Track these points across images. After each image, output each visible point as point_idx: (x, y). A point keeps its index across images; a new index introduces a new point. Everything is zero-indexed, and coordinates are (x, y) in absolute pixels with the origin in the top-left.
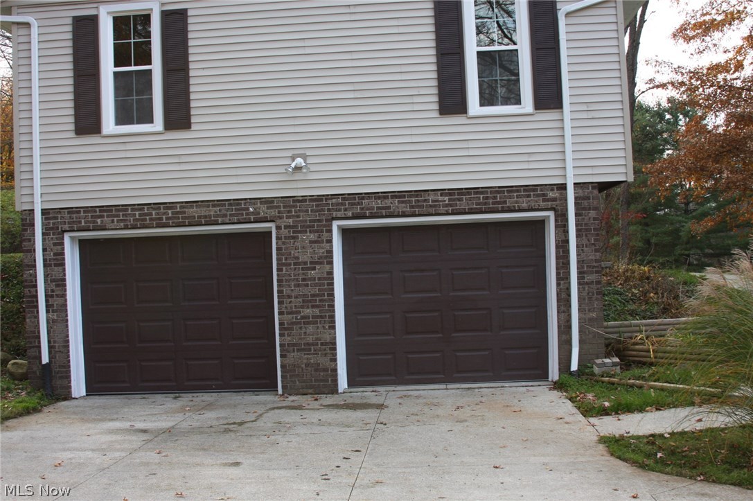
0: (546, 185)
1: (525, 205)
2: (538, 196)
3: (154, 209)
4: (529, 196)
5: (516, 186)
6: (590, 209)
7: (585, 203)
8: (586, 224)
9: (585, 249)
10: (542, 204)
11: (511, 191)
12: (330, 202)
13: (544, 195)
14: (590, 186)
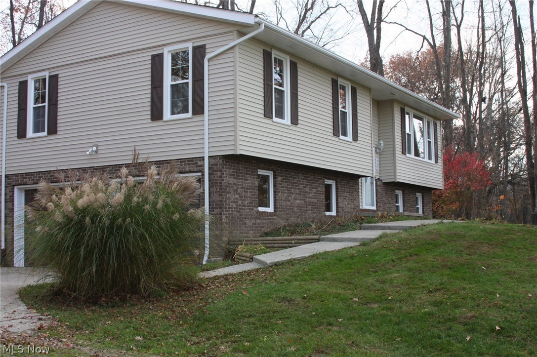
0: (197, 158)
1: (187, 170)
2: (194, 164)
3: (44, 174)
4: (189, 164)
5: (184, 159)
6: (218, 171)
7: (215, 168)
8: (216, 180)
9: (215, 194)
10: (196, 169)
11: (182, 162)
12: (107, 169)
13: (196, 163)
14: (218, 157)
